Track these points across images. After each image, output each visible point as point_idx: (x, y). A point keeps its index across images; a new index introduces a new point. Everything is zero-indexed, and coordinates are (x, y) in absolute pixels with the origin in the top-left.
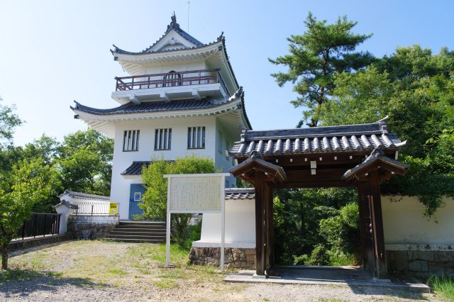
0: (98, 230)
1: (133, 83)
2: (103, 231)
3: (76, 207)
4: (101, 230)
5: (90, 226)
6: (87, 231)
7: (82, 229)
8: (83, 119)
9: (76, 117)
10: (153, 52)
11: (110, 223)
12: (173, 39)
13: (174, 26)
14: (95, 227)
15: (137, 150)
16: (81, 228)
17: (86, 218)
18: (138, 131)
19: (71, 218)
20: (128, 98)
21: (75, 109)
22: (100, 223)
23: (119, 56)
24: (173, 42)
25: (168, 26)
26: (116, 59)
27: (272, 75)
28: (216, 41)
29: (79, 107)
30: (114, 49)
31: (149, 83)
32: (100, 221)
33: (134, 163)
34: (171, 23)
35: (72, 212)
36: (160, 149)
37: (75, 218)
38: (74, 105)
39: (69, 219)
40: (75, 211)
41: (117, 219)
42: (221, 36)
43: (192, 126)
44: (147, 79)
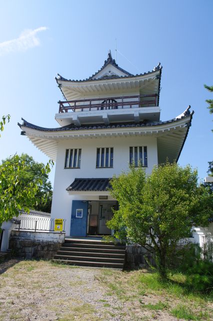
0: (43, 248)
1: (75, 106)
2: (48, 250)
3: (19, 223)
4: (46, 249)
5: (34, 244)
6: (30, 249)
7: (25, 247)
8: (28, 135)
9: (23, 133)
10: (95, 80)
11: (55, 241)
12: (110, 72)
13: (110, 61)
14: (39, 244)
15: (79, 168)
16: (24, 245)
17: (29, 234)
18: (80, 150)
19: (13, 233)
20: (71, 119)
21: (22, 125)
22: (45, 240)
23: (63, 83)
24: (110, 74)
25: (105, 61)
26: (60, 86)
27: (207, 101)
28: (154, 70)
29: (26, 124)
30: (58, 77)
31: (90, 106)
32: (45, 238)
33: (76, 180)
34: (108, 59)
35: (14, 227)
36: (102, 167)
37: (17, 234)
38: (22, 123)
39: (11, 235)
40: (17, 226)
41: (63, 236)
42: (158, 67)
43: (134, 145)
44: (88, 103)
